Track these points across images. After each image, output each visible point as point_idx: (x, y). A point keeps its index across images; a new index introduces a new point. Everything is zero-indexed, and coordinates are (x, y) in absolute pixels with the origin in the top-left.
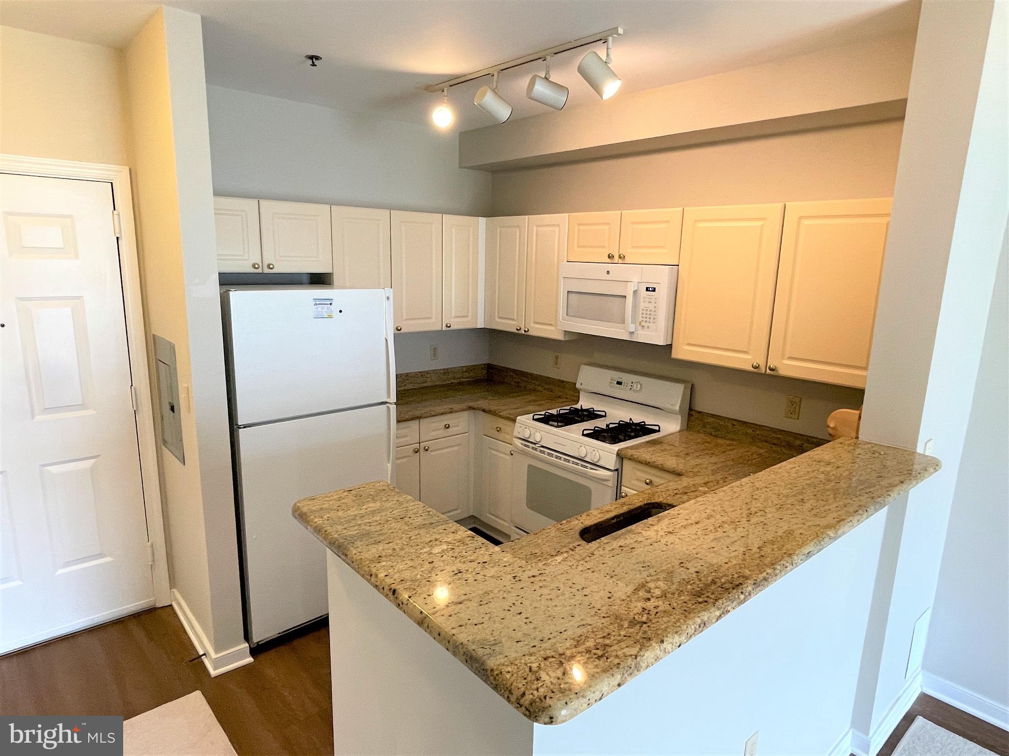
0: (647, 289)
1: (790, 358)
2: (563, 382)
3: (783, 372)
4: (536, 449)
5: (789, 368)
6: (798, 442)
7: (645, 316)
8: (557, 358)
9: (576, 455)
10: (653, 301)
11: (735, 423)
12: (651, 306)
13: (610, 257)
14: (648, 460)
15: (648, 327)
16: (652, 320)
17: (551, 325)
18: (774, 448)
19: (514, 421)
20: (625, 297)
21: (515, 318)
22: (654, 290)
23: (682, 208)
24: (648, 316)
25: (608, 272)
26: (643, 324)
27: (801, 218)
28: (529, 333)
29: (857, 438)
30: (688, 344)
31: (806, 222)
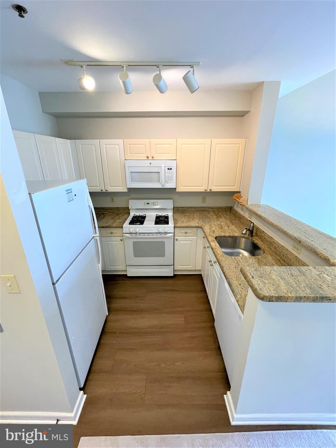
0: (168, 169)
1: (215, 186)
2: (118, 208)
3: (213, 190)
4: (137, 235)
5: (215, 189)
6: (207, 209)
7: (168, 178)
8: (113, 199)
9: (157, 232)
10: (171, 173)
11: (188, 208)
12: (170, 175)
13: (148, 157)
14: (186, 226)
15: (170, 182)
16: (171, 180)
17: (120, 186)
18: (200, 212)
19: (122, 227)
20: (159, 172)
21: (99, 186)
22: (171, 169)
23: (176, 140)
24: (169, 178)
25: (150, 164)
26: (167, 181)
27: (217, 144)
28: (108, 191)
29: (247, 204)
30: (182, 186)
31: (217, 145)
